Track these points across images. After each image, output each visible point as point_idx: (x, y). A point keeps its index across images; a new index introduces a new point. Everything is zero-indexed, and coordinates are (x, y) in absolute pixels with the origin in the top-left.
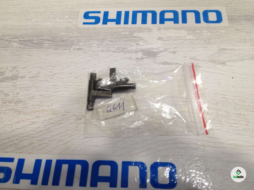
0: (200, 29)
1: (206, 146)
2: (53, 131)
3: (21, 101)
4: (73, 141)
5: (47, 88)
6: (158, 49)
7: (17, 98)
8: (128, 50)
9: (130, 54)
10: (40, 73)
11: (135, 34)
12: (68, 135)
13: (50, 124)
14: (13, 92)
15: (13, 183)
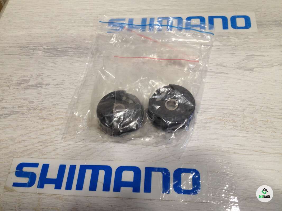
0: (228, 35)
1: (231, 153)
3: (46, 108)
7: (42, 105)
10: (64, 81)
14: (37, 100)
15: (38, 187)
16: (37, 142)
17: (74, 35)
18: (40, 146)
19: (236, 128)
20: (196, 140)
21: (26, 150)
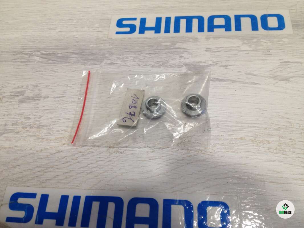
0: (258, 37)
1: (266, 182)
2: (81, 161)
3: (44, 126)
4: (105, 174)
7: (40, 122)
8: (170, 64)
9: (172, 68)
10: (65, 92)
11: (178, 45)
13: (78, 153)
14: (34, 115)
15: (36, 223)
16: (34, 167)
17: (76, 37)
18: (38, 172)
19: (271, 151)
20: (223, 166)
21: (21, 177)
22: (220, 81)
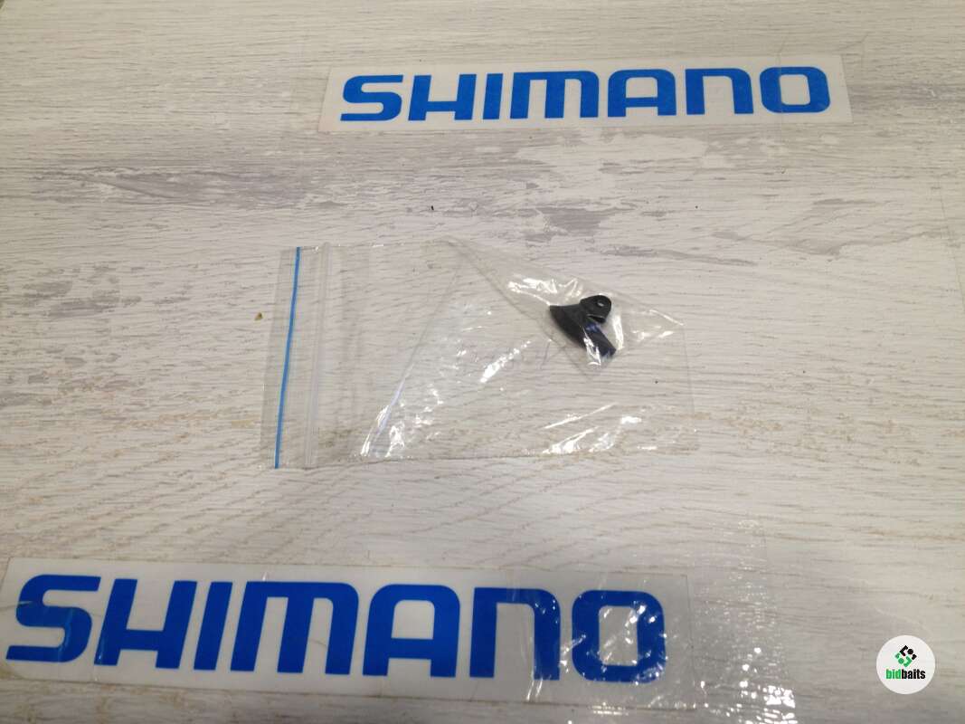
0: (752, 133)
1: (769, 536)
2: (235, 483)
3: (125, 383)
4: (307, 518)
5: (217, 338)
6: (603, 201)
7: (111, 371)
8: (498, 206)
9: (505, 219)
10: (191, 287)
11: (522, 154)
12: (286, 498)
13: (227, 461)
14: (97, 353)
15: (97, 662)
16: (95, 502)
17: (224, 130)
18: (106, 517)
19: (784, 450)
20: (646, 492)
21: (56, 532)
22: (642, 254)
